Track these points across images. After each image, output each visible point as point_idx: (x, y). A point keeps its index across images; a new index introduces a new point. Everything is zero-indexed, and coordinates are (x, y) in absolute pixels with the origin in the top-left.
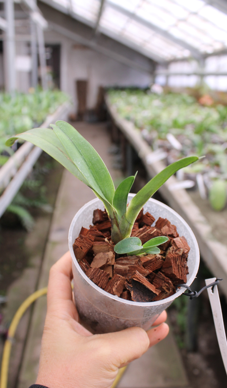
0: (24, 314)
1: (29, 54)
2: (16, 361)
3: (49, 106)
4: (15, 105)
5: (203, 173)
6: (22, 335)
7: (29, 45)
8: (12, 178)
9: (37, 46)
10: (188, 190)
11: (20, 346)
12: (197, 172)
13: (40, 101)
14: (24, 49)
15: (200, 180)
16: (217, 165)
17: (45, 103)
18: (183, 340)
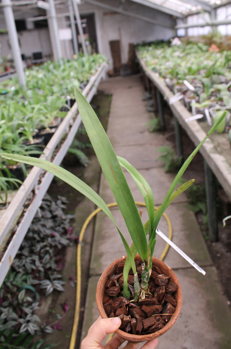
0: (88, 225)
1: (70, 26)
2: (87, 257)
3: (90, 69)
4: (64, 70)
5: (210, 107)
6: (89, 240)
7: (68, 18)
8: (71, 127)
9: (75, 19)
10: (199, 121)
11: (88, 247)
12: (205, 107)
13: (83, 66)
14: (65, 23)
15: (207, 112)
16: (221, 100)
17: (87, 66)
18: (207, 234)
